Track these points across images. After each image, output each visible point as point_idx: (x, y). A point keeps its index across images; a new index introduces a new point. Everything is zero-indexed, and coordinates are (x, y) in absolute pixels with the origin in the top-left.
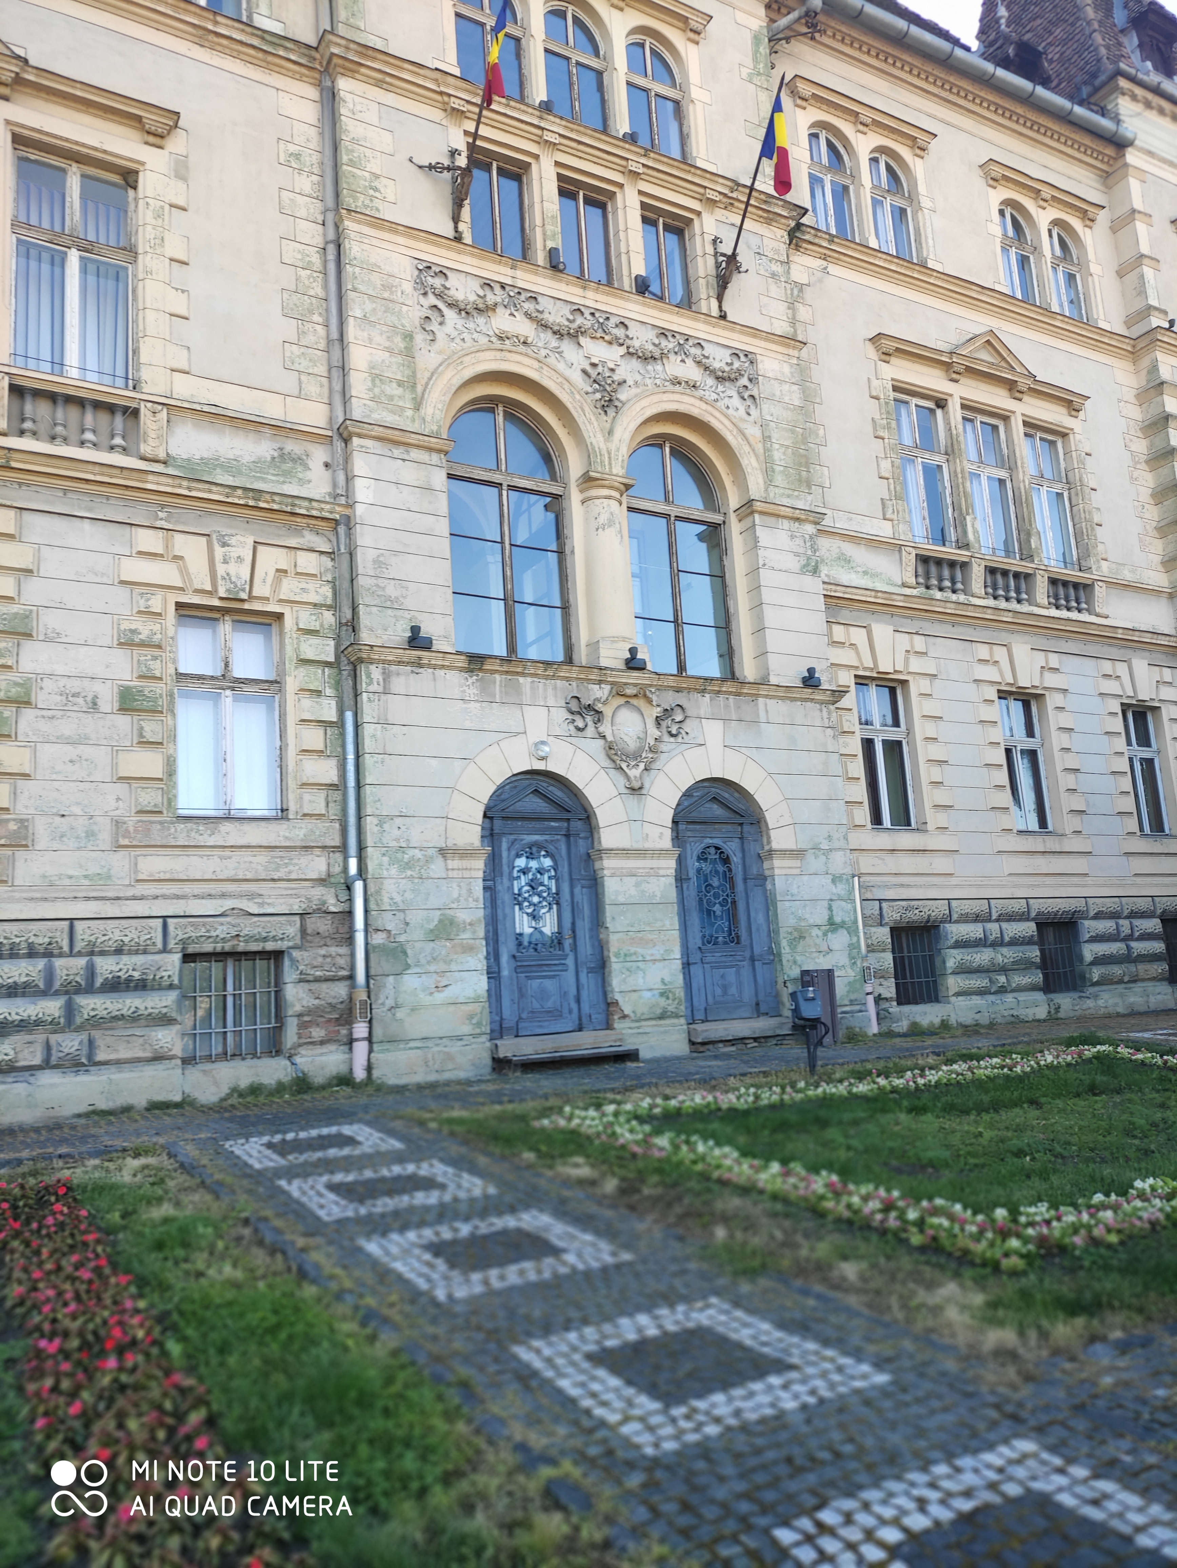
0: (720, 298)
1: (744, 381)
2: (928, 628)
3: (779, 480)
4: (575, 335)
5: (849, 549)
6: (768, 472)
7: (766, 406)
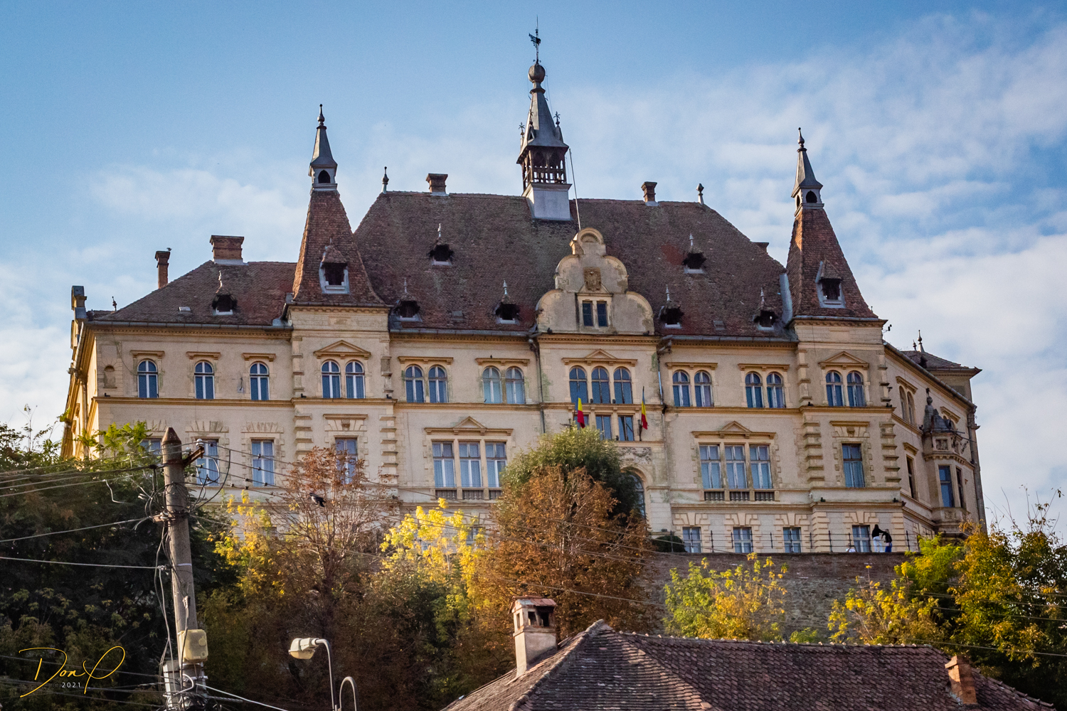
0: (640, 436)
1: (647, 455)
2: (709, 512)
3: (657, 479)
5: (681, 493)
6: (654, 479)
7: (653, 461)
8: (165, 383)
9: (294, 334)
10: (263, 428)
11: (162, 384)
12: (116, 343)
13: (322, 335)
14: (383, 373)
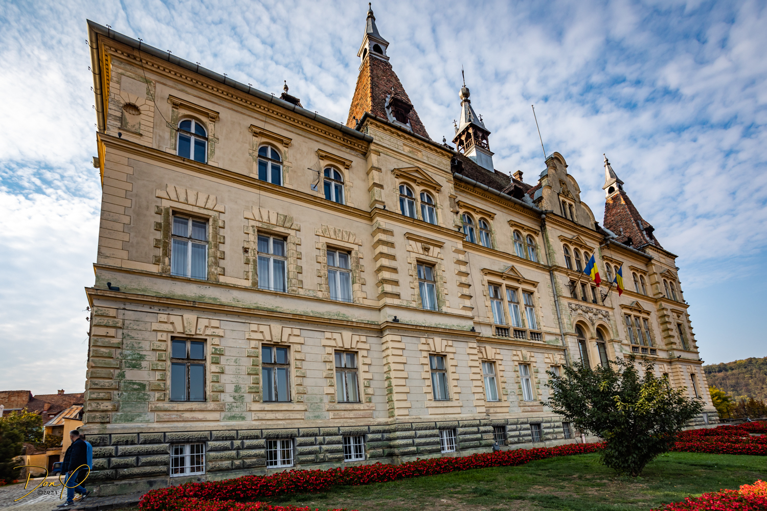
0: (603, 302)
1: (608, 317)
3: (615, 335)
4: (587, 313)
6: (613, 334)
7: (611, 321)
8: (217, 152)
9: (372, 147)
10: (340, 235)
11: (213, 152)
12: (147, 81)
13: (398, 157)
14: (452, 209)
